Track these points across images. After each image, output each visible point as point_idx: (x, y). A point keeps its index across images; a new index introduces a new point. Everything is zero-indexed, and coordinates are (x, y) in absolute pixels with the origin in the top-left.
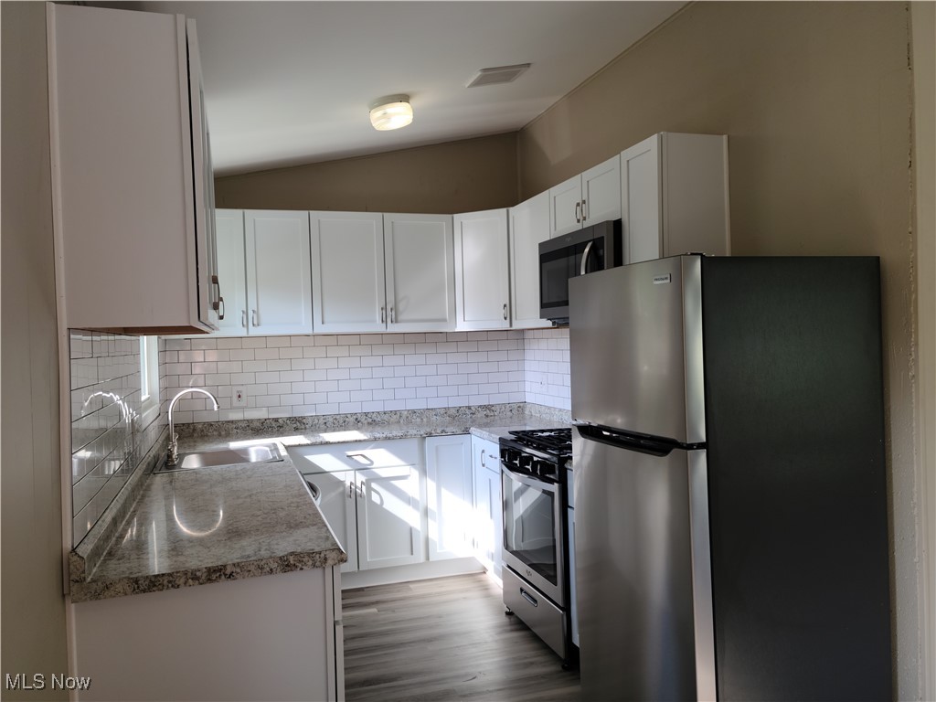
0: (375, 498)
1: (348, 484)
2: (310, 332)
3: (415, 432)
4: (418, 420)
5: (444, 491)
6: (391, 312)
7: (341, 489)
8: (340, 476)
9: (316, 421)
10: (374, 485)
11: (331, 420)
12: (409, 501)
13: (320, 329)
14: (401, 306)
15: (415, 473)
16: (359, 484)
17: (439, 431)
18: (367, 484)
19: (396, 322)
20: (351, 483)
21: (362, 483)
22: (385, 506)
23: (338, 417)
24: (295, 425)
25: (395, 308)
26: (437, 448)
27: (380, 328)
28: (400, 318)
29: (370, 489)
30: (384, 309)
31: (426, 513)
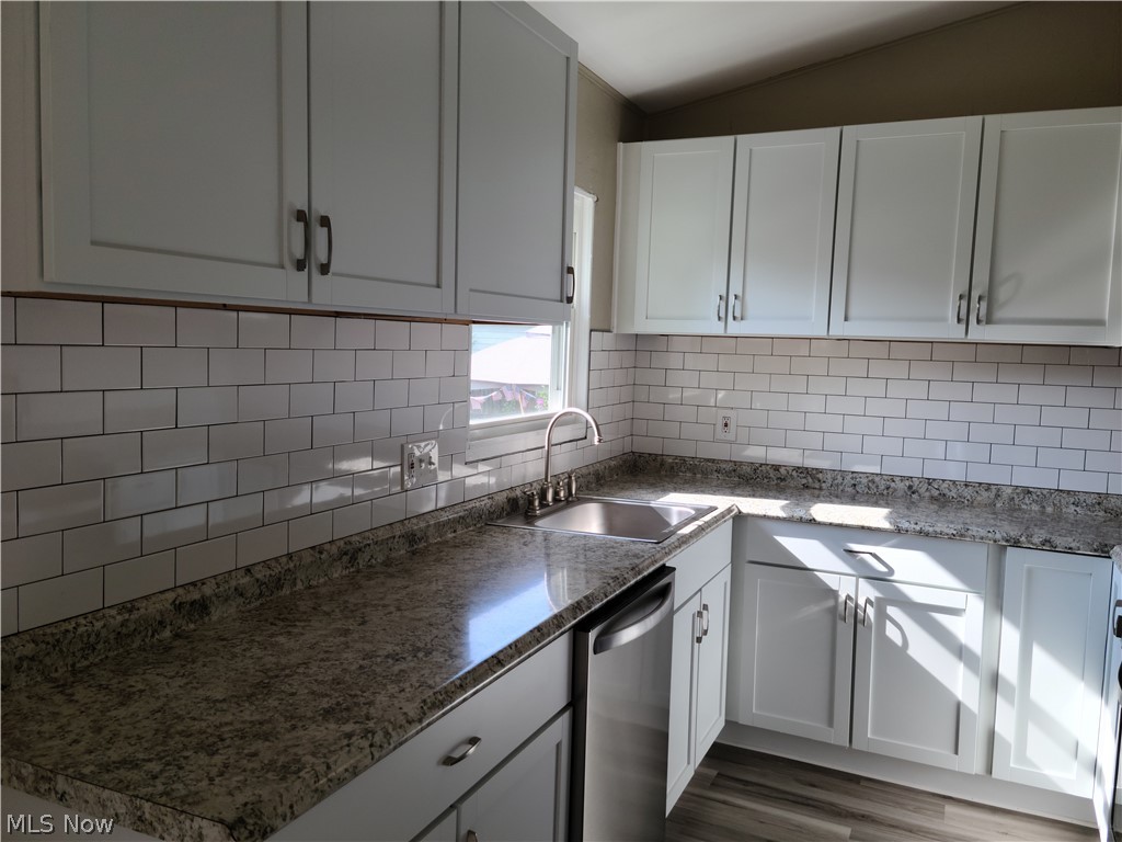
0: (892, 632)
1: (843, 597)
2: (823, 333)
3: (983, 532)
4: (1035, 507)
5: (1038, 654)
6: (979, 302)
7: (831, 603)
8: (831, 581)
9: (840, 480)
10: (892, 611)
11: (864, 481)
12: (960, 652)
13: (840, 329)
14: (1003, 293)
15: (975, 605)
16: (861, 602)
17: (1036, 540)
18: (880, 606)
19: (988, 323)
20: (848, 597)
21: (868, 601)
22: (911, 652)
23: (877, 479)
24: (804, 481)
25: (990, 297)
26: (1030, 572)
27: (957, 333)
28: (998, 314)
29: (882, 616)
30: (966, 297)
31: (995, 681)
